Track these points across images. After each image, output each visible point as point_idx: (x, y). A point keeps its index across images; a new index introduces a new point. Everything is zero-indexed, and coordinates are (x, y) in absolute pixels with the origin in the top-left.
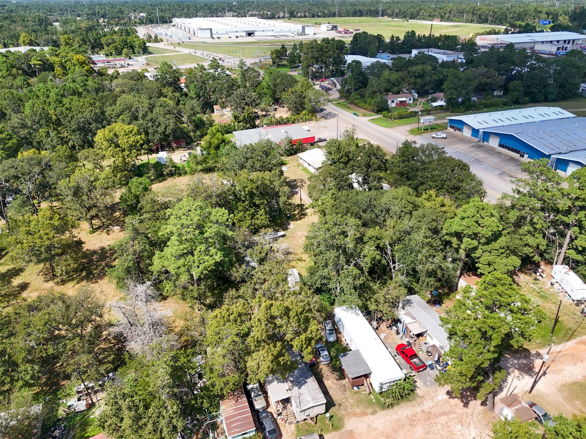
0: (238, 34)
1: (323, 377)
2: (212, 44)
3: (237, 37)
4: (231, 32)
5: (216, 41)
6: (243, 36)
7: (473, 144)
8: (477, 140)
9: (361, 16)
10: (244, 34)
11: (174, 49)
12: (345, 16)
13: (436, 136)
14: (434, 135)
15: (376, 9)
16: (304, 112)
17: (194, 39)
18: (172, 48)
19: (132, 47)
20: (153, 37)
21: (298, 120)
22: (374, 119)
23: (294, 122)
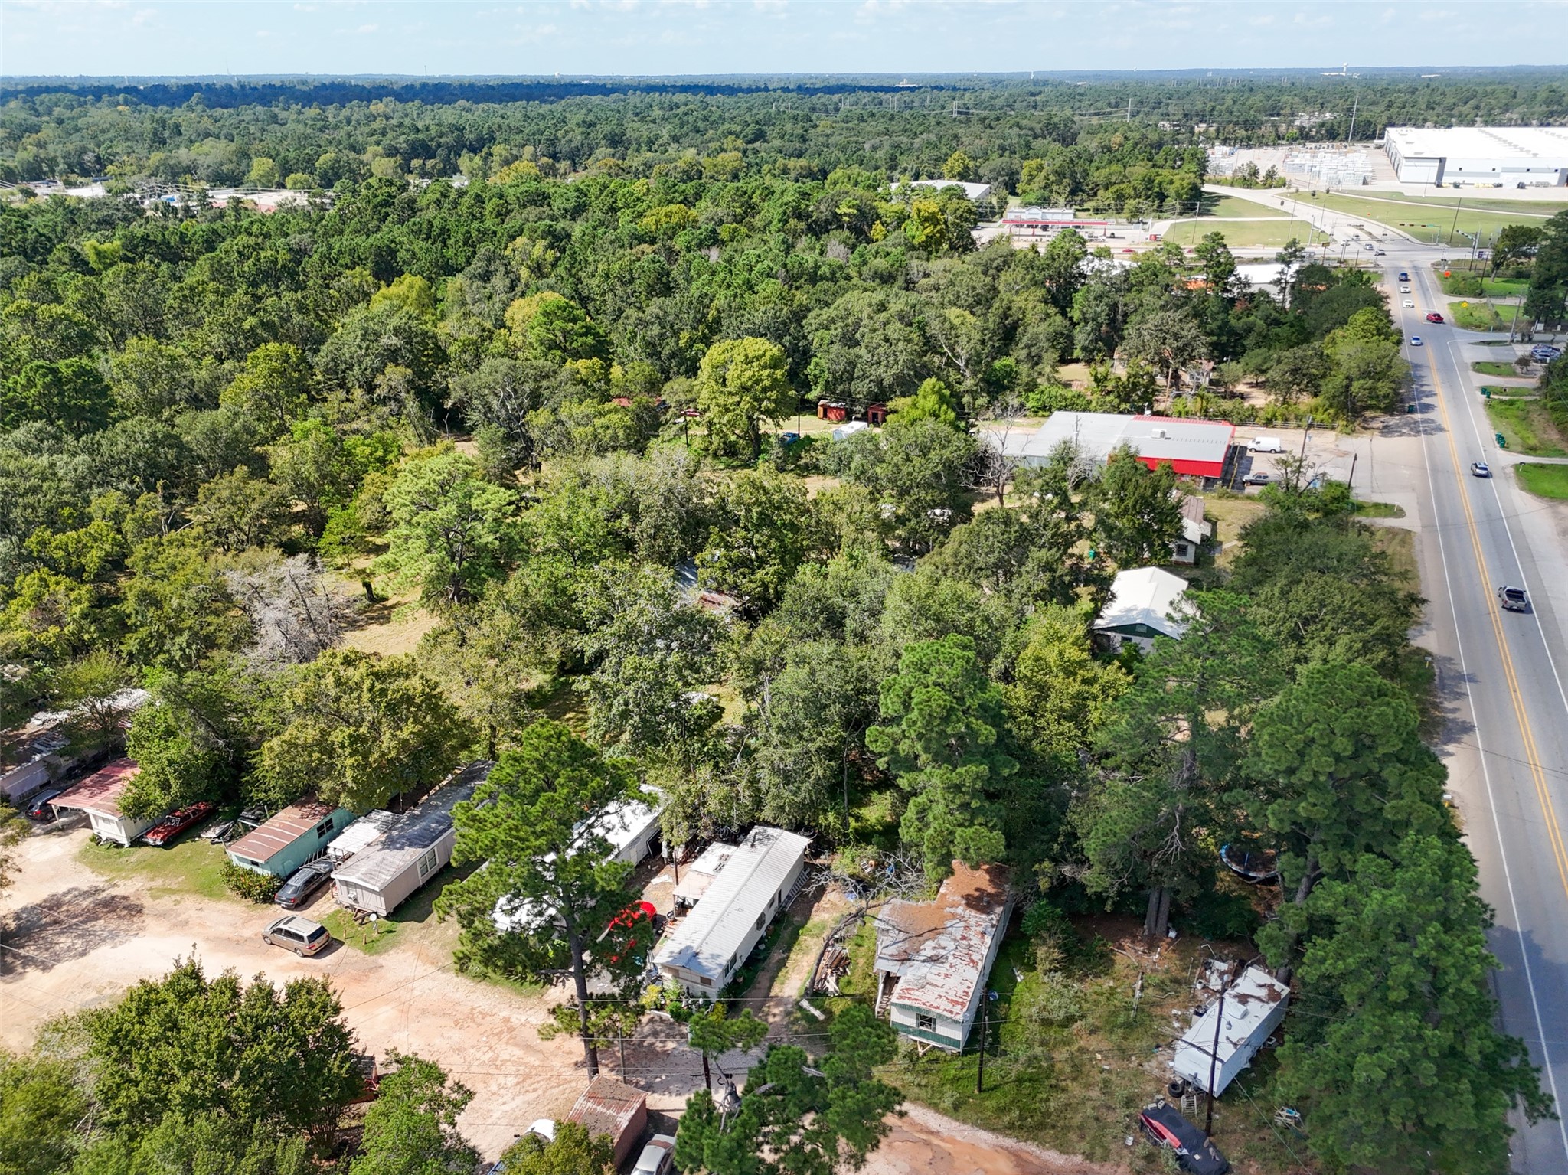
0: (1526, 179)
3: (1521, 186)
4: (1506, 170)
5: (1448, 192)
6: (1546, 185)
10: (1554, 178)
11: (1279, 207)
16: (1314, 400)
17: (1385, 184)
18: (1276, 203)
20: (1262, 173)
21: (1286, 420)
22: (1542, 466)
23: (1269, 423)
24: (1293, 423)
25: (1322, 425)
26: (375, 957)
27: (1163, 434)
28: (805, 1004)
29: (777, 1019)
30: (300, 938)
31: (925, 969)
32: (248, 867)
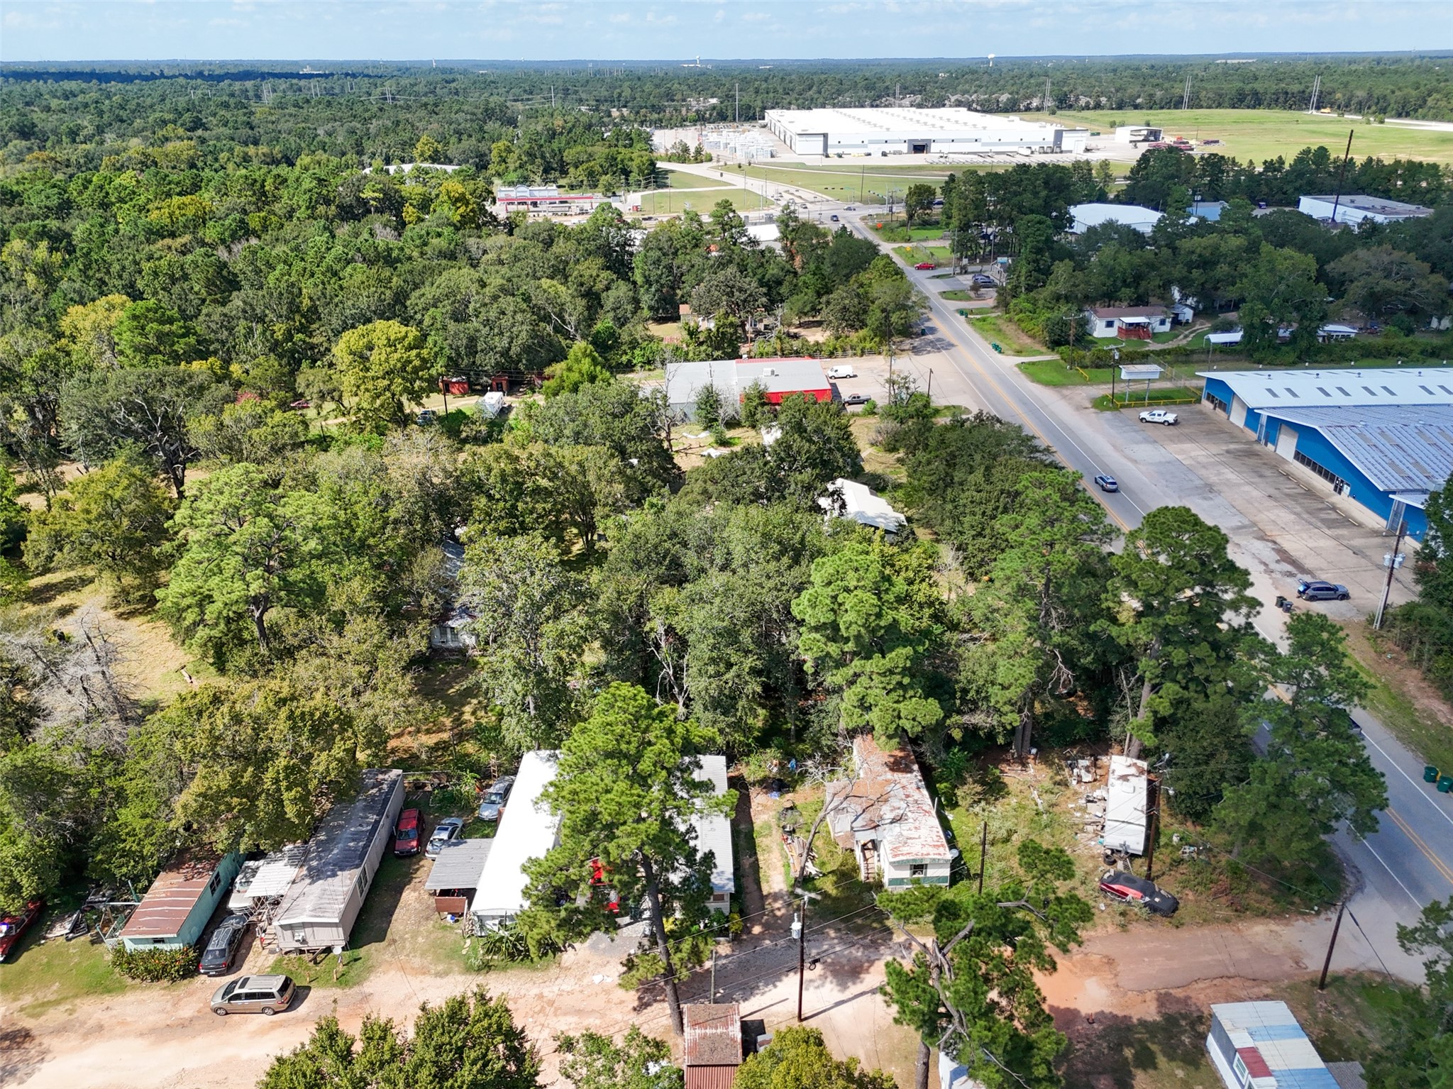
0: (887, 148)
1: (409, 882)
2: (818, 168)
3: (884, 154)
4: (871, 142)
5: (834, 161)
6: (900, 153)
7: (1232, 447)
8: (1254, 436)
9: (1254, 107)
10: (904, 148)
11: (719, 178)
12: (1210, 107)
13: (1149, 418)
14: (1145, 415)
15: (1301, 88)
16: (862, 333)
17: (785, 157)
18: (715, 175)
19: (626, 173)
20: (692, 150)
21: (844, 351)
22: (1033, 363)
23: (831, 355)
24: (850, 352)
25: (872, 352)
26: (356, 989)
27: (773, 372)
28: (799, 891)
29: (783, 911)
30: (270, 995)
31: (896, 828)
32: (151, 947)
